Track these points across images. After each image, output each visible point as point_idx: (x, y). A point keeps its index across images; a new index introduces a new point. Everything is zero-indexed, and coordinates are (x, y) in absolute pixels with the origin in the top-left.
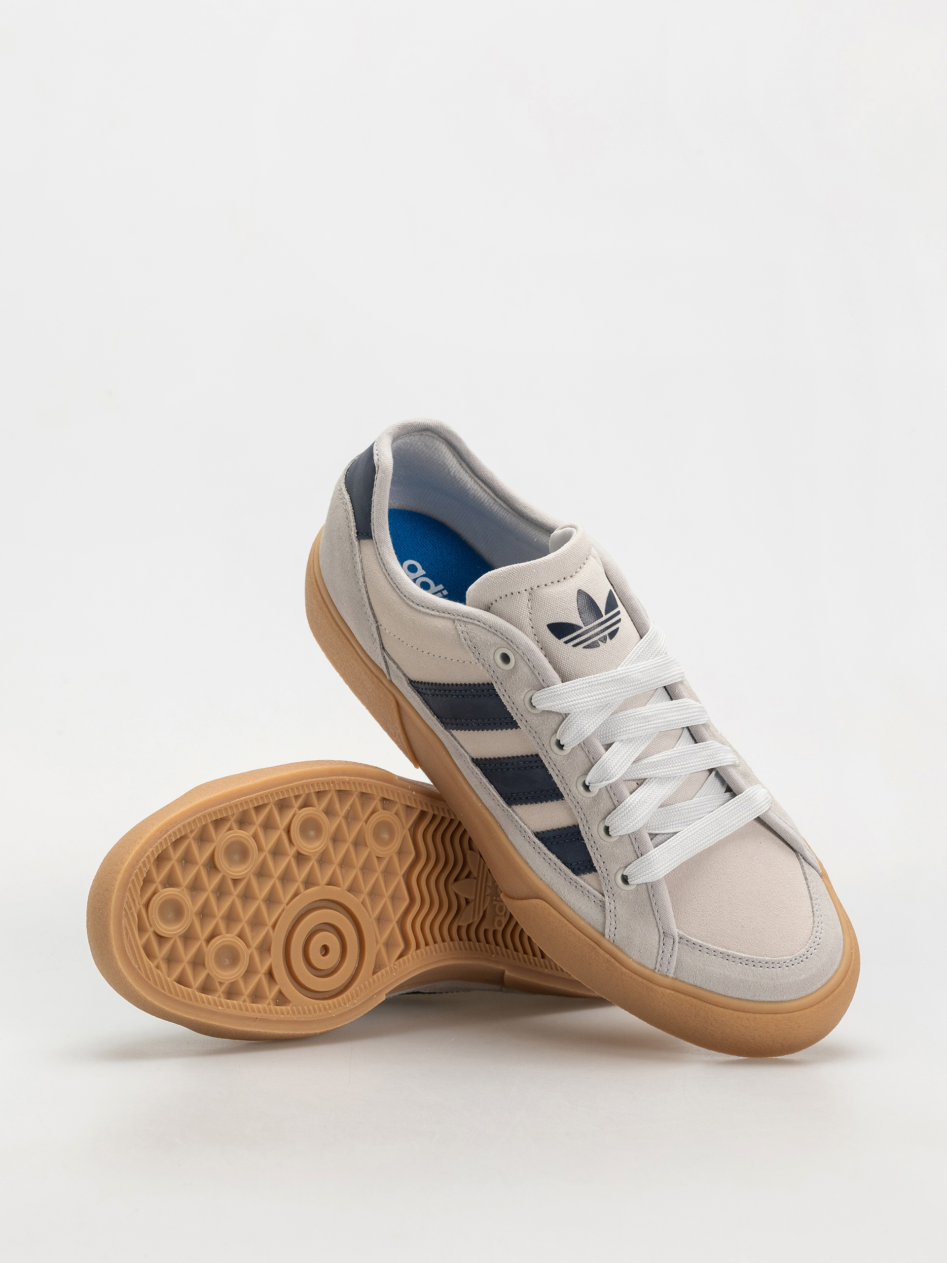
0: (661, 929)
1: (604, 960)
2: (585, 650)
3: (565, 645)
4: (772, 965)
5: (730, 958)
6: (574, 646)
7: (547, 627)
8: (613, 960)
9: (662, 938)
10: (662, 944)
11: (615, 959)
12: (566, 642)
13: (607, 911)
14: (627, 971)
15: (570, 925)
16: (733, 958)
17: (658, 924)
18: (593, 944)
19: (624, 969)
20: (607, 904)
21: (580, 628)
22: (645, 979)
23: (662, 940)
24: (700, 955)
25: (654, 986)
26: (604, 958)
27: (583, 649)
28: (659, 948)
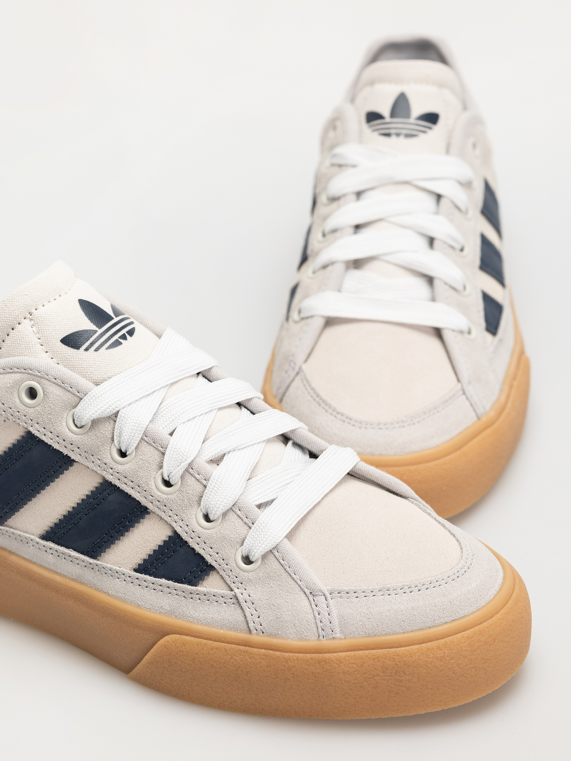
0: (306, 590)
1: (261, 658)
2: (109, 350)
3: (86, 352)
4: (437, 584)
5: (391, 592)
6: (96, 350)
7: (61, 343)
8: (271, 652)
9: (312, 600)
10: (314, 606)
11: (272, 650)
12: (87, 350)
13: (244, 605)
14: (290, 654)
15: (210, 642)
16: (394, 591)
17: (301, 586)
18: (242, 648)
19: (286, 655)
20: (240, 597)
21: (95, 332)
22: (313, 653)
23: (312, 602)
24: (359, 601)
25: (327, 655)
26: (260, 655)
27: (106, 350)
28: (313, 611)
